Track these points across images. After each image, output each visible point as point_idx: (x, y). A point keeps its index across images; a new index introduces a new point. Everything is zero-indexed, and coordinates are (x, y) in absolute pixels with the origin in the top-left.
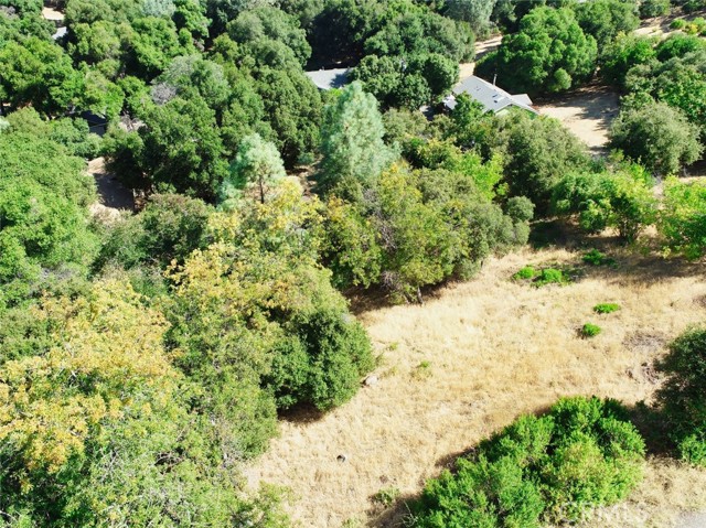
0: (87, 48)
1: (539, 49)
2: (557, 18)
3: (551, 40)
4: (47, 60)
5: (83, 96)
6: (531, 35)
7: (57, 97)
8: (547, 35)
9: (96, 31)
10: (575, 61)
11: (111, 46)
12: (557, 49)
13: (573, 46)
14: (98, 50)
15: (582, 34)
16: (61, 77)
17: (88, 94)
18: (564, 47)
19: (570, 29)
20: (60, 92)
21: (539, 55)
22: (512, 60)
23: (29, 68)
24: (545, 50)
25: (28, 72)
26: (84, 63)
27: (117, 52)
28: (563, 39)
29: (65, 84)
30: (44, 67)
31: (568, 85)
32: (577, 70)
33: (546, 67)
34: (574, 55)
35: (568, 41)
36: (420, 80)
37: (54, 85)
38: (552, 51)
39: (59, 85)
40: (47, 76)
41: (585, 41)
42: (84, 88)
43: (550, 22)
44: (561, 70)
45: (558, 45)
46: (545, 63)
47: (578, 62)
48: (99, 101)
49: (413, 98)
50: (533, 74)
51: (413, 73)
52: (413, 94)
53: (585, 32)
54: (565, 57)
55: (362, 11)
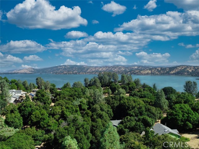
0: (53, 112)
1: (178, 116)
2: (183, 107)
3: (182, 113)
4: (42, 115)
5: (47, 124)
6: (176, 111)
7: (41, 124)
8: (180, 112)
9: (56, 108)
10: (191, 119)
11: (59, 112)
12: (185, 116)
13: (190, 115)
14: (55, 113)
15: (192, 111)
16: (44, 119)
17: (49, 124)
18: (187, 115)
19: (188, 110)
20: (42, 123)
21: (179, 117)
22: (171, 119)
23: (38, 117)
24: (181, 116)
25: (38, 118)
26: (51, 116)
27: (60, 113)
28: (186, 113)
29: (44, 121)
30: (41, 116)
31: (191, 127)
32: (193, 122)
33: (182, 121)
34: (191, 118)
35: (188, 114)
36: (141, 124)
37: (42, 121)
38: (183, 116)
39: (43, 121)
40: (41, 119)
41: (194, 114)
42: (49, 122)
43: (181, 108)
44: (187, 122)
45: (185, 115)
46: (182, 120)
47: (193, 120)
48: (51, 126)
49: (139, 129)
50: (178, 123)
51: (139, 122)
52: (139, 128)
53: (193, 111)
54: (188, 118)
55: (129, 105)
